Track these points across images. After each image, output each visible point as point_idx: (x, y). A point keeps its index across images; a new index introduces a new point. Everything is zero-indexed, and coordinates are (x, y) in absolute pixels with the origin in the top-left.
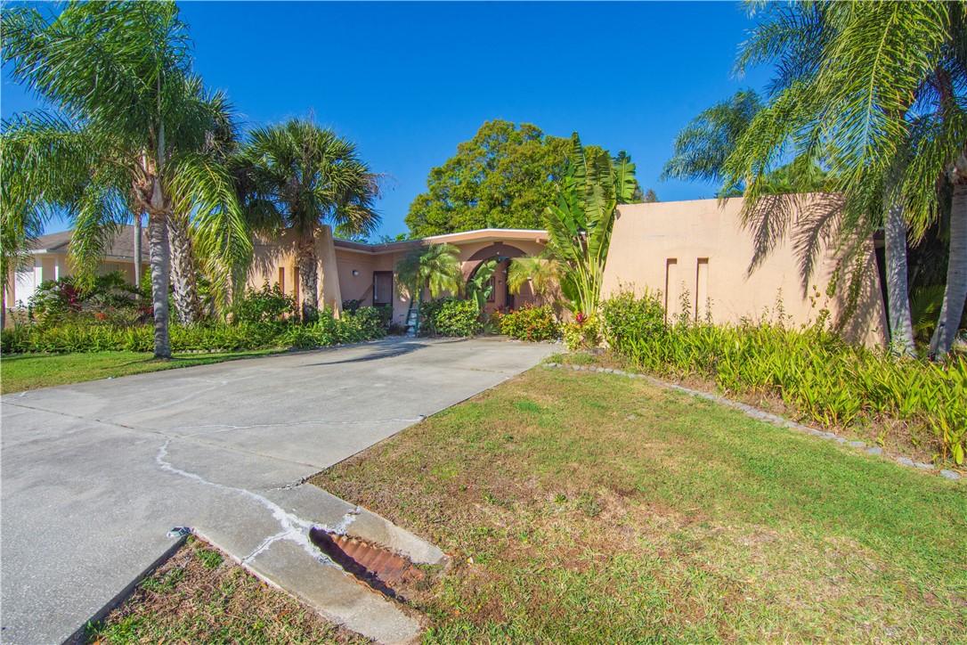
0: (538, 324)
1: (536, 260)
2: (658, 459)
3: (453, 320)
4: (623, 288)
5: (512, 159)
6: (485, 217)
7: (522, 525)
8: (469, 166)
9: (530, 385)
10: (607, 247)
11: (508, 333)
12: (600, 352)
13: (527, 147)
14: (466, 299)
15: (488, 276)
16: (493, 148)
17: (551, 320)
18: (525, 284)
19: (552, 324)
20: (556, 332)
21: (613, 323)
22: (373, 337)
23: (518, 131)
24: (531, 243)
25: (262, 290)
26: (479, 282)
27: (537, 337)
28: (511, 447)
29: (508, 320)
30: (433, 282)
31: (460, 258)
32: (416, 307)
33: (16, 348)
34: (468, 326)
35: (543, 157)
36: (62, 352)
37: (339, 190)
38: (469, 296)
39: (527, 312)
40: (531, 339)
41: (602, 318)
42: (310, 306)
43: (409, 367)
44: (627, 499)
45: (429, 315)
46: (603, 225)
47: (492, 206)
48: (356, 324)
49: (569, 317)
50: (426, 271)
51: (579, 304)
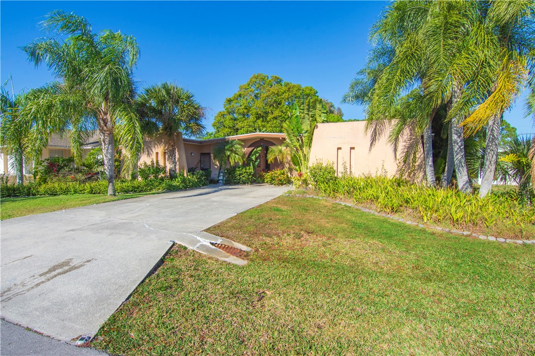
0: (281, 177)
1: (280, 147)
2: (323, 224)
3: (241, 176)
4: (318, 161)
5: (267, 94)
6: (254, 124)
7: (275, 242)
8: (245, 97)
9: (278, 202)
10: (311, 143)
11: (267, 182)
12: (308, 189)
13: (275, 88)
14: (247, 166)
15: (258, 155)
16: (258, 88)
17: (287, 176)
18: (276, 159)
19: (288, 177)
20: (290, 181)
21: (314, 176)
22: (203, 185)
23: (270, 79)
24: (277, 139)
25: (150, 164)
26: (253, 158)
27: (281, 184)
28: (271, 222)
29: (268, 176)
30: (231, 158)
31: (244, 147)
32: (222, 170)
33: (33, 193)
34: (249, 179)
35: (283, 93)
36: (55, 195)
37: (187, 117)
38: (248, 165)
39: (276, 172)
40: (278, 184)
41: (309, 174)
42: (173, 171)
43: (224, 197)
44: (310, 234)
45: (229, 174)
46: (309, 133)
47: (258, 118)
48: (194, 179)
49: (295, 173)
50: (228, 153)
51: (300, 168)
